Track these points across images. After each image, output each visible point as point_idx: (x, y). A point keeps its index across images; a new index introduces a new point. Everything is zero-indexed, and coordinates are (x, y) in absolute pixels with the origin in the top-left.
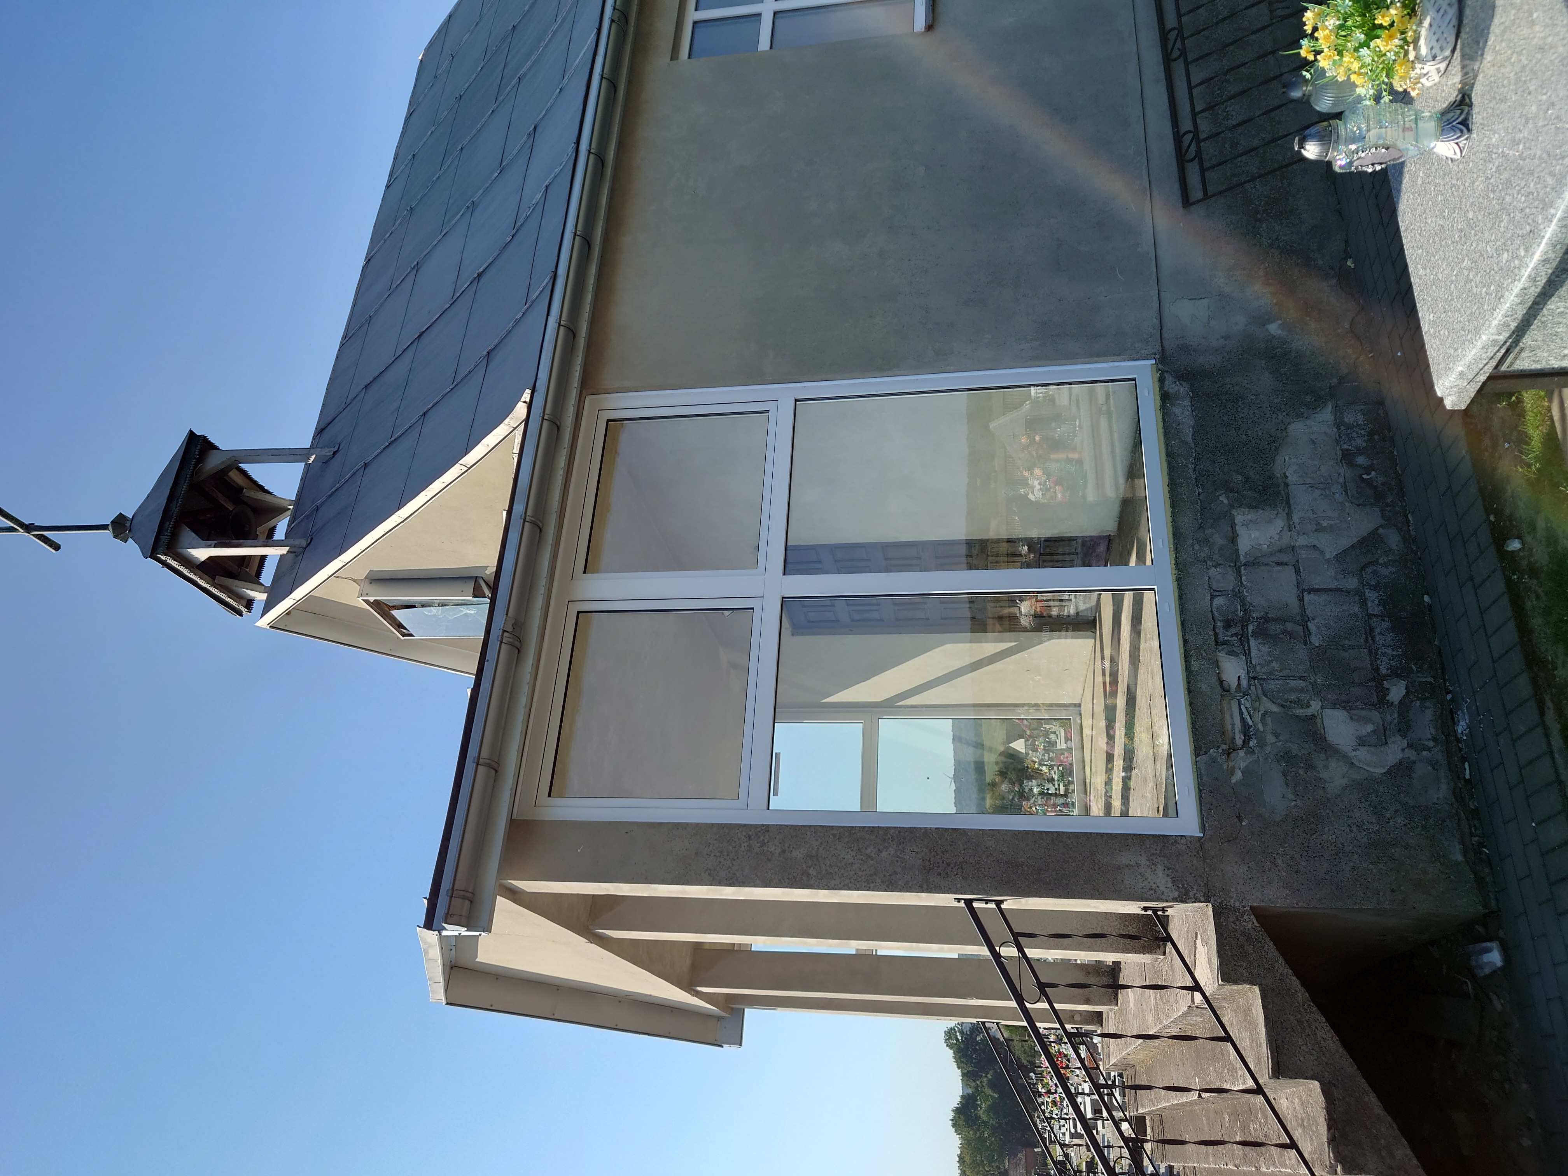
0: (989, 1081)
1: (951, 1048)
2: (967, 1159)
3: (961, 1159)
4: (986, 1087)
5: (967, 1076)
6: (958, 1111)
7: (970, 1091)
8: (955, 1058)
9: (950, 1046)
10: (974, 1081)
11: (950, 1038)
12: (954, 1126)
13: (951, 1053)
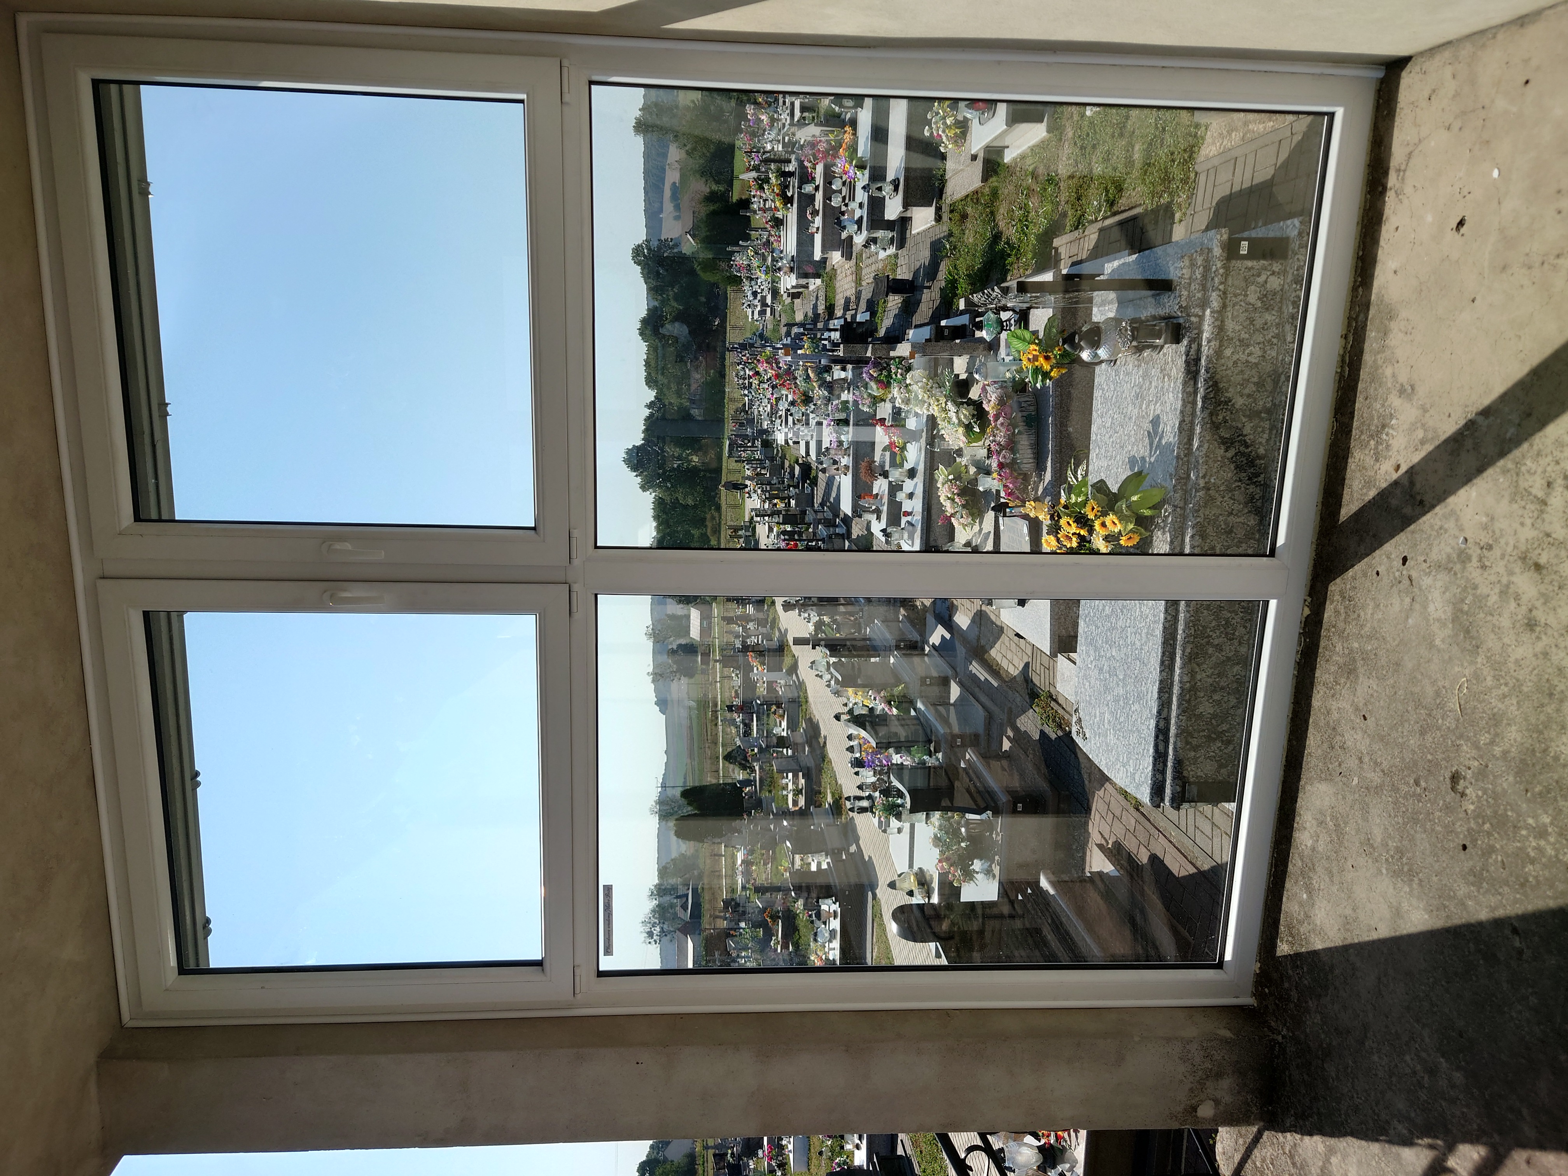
0: (675, 294)
1: (639, 265)
2: (653, 363)
3: (647, 363)
4: (672, 300)
5: (654, 290)
6: (645, 322)
7: (656, 304)
8: (642, 273)
9: (638, 263)
10: (661, 295)
11: (638, 255)
12: (641, 334)
13: (638, 269)
